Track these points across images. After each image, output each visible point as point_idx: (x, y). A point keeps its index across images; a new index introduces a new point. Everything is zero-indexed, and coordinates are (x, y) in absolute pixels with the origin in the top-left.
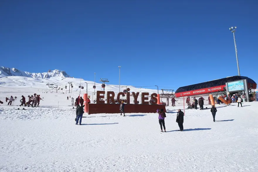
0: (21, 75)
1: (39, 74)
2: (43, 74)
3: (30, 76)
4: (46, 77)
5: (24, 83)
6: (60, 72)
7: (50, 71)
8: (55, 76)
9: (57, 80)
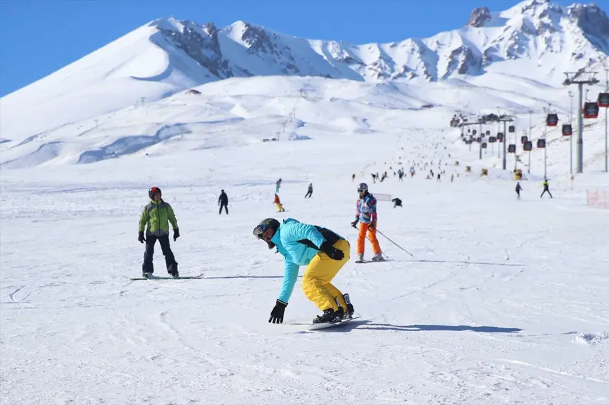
0: (290, 69)
1: (403, 52)
2: (431, 43)
3: (346, 68)
4: (452, 64)
5: (302, 124)
6: (555, 13)
7: (483, 20)
8: (521, 51)
9: (537, 83)
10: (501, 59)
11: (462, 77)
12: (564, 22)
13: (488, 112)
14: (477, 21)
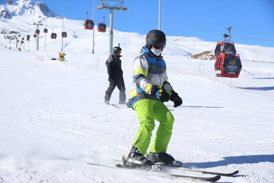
4: (2, 15)
6: (33, 4)
8: (23, 13)
9: (27, 23)
10: (17, 15)
11: (5, 19)
12: (35, 7)
13: (12, 30)
14: (9, 3)
